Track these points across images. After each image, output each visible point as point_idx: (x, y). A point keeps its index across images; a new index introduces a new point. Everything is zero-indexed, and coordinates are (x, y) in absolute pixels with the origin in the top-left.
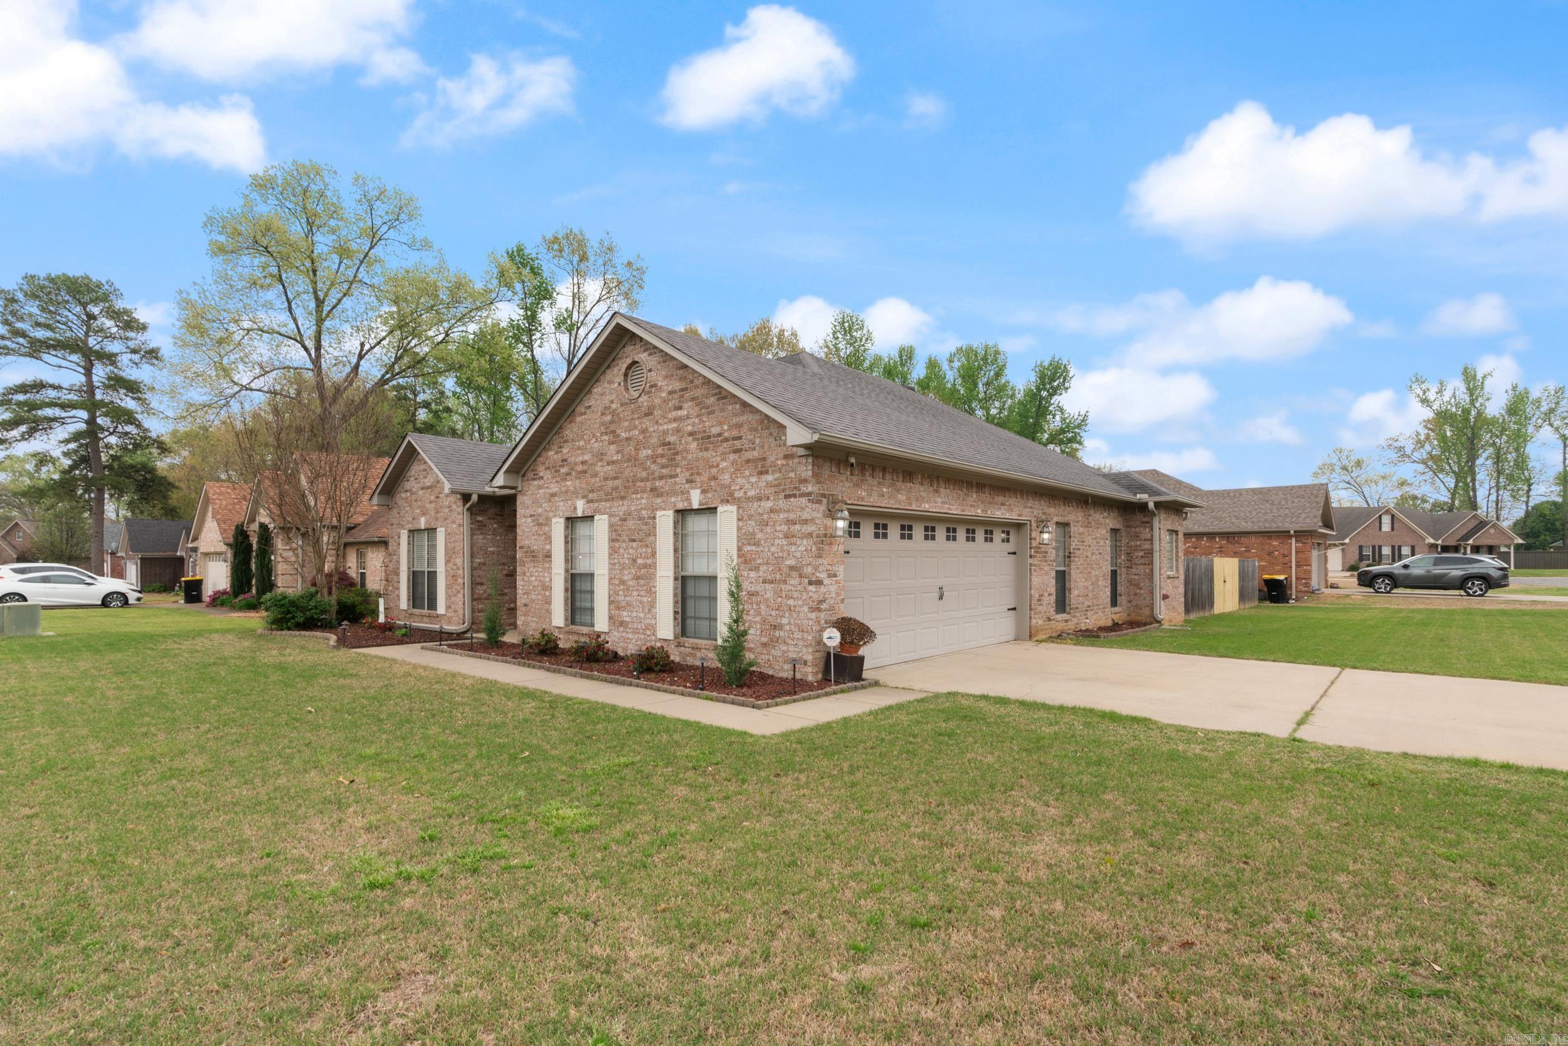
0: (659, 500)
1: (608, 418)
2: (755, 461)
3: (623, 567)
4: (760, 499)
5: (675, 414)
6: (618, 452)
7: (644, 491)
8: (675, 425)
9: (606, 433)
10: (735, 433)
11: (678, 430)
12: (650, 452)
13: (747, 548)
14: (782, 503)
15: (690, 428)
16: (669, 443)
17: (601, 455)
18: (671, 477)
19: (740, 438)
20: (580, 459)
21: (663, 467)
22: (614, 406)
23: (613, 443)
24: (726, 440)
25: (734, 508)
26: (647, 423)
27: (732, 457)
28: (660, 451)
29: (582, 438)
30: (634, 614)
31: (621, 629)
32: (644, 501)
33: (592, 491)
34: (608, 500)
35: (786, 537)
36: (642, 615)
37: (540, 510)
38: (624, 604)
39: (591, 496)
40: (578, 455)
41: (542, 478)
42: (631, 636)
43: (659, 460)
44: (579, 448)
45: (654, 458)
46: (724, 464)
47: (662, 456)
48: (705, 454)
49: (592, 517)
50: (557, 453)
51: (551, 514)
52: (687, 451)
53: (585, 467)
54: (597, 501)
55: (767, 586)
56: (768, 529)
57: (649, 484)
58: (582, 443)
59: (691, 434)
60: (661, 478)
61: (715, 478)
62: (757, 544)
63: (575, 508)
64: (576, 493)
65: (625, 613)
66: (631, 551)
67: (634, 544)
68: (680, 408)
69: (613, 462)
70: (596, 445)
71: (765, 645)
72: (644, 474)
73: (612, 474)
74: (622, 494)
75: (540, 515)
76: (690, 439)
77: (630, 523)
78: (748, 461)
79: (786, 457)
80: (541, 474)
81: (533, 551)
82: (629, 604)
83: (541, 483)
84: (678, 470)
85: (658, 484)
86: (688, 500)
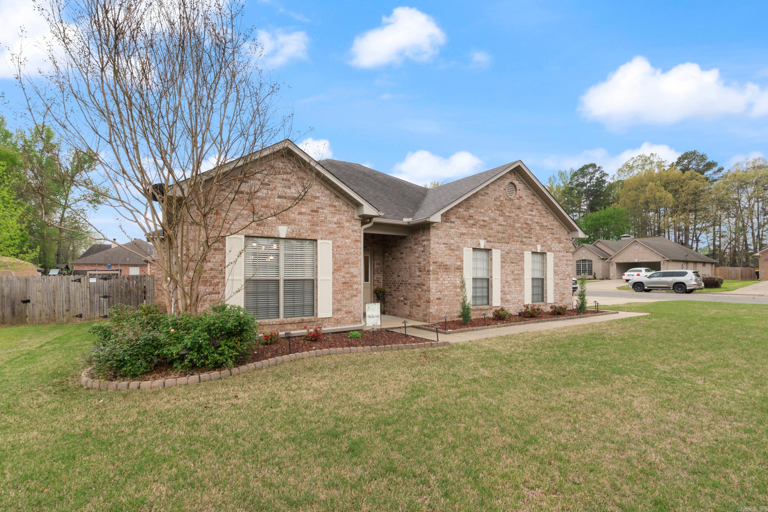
0: (525, 247)
1: (499, 203)
2: (558, 238)
3: (508, 275)
4: (559, 252)
5: (530, 213)
6: (504, 221)
7: (518, 241)
8: (530, 217)
9: (498, 210)
10: (551, 227)
11: (532, 220)
12: (520, 225)
13: (556, 268)
14: (565, 254)
15: (536, 220)
16: (528, 224)
17: (495, 220)
18: (530, 238)
19: (553, 229)
20: (482, 218)
21: (526, 233)
22: (502, 199)
23: (501, 216)
24: (549, 229)
25: (552, 254)
26: (518, 212)
27: (551, 235)
28: (524, 226)
29: (483, 208)
30: (513, 296)
31: (506, 303)
32: (518, 246)
33: (490, 237)
34: (500, 243)
35: (566, 265)
36: (516, 296)
37: (452, 241)
38: (507, 292)
39: (489, 239)
40: (481, 216)
41: (453, 222)
42: (511, 306)
43: (524, 230)
44: (481, 213)
45: (522, 228)
46: (548, 237)
47: (526, 228)
48: (542, 232)
49: (491, 250)
50: (465, 211)
51: (461, 245)
52: (536, 229)
53: (485, 224)
54: (493, 242)
55: (561, 281)
56: (561, 262)
57: (520, 239)
58: (483, 210)
59: (537, 223)
60: (525, 237)
61: (545, 242)
62: (558, 267)
63: (479, 244)
64: (479, 236)
65: (508, 296)
66: (511, 268)
67: (513, 265)
68: (532, 211)
69: (502, 225)
70: (492, 214)
71: (561, 300)
72: (518, 234)
73: (501, 231)
74: (507, 241)
75: (452, 244)
76: (536, 224)
77: (511, 255)
78: (556, 238)
79: (566, 239)
80: (453, 220)
81: (446, 265)
82: (510, 292)
83: (452, 225)
84: (532, 236)
85: (524, 240)
86: (536, 248)
